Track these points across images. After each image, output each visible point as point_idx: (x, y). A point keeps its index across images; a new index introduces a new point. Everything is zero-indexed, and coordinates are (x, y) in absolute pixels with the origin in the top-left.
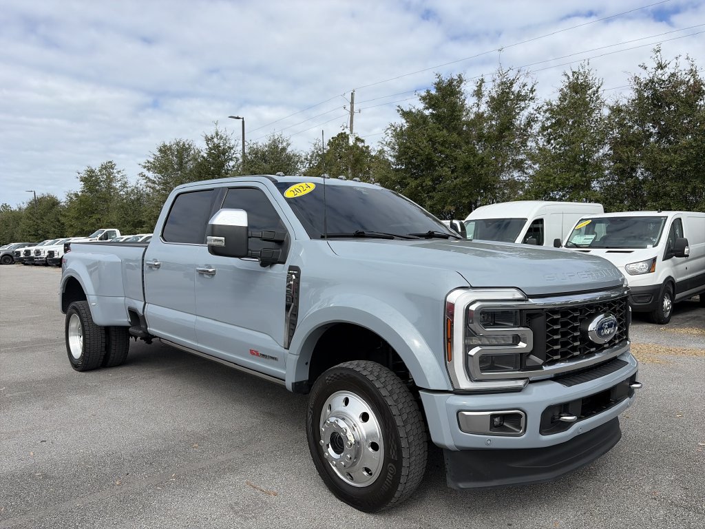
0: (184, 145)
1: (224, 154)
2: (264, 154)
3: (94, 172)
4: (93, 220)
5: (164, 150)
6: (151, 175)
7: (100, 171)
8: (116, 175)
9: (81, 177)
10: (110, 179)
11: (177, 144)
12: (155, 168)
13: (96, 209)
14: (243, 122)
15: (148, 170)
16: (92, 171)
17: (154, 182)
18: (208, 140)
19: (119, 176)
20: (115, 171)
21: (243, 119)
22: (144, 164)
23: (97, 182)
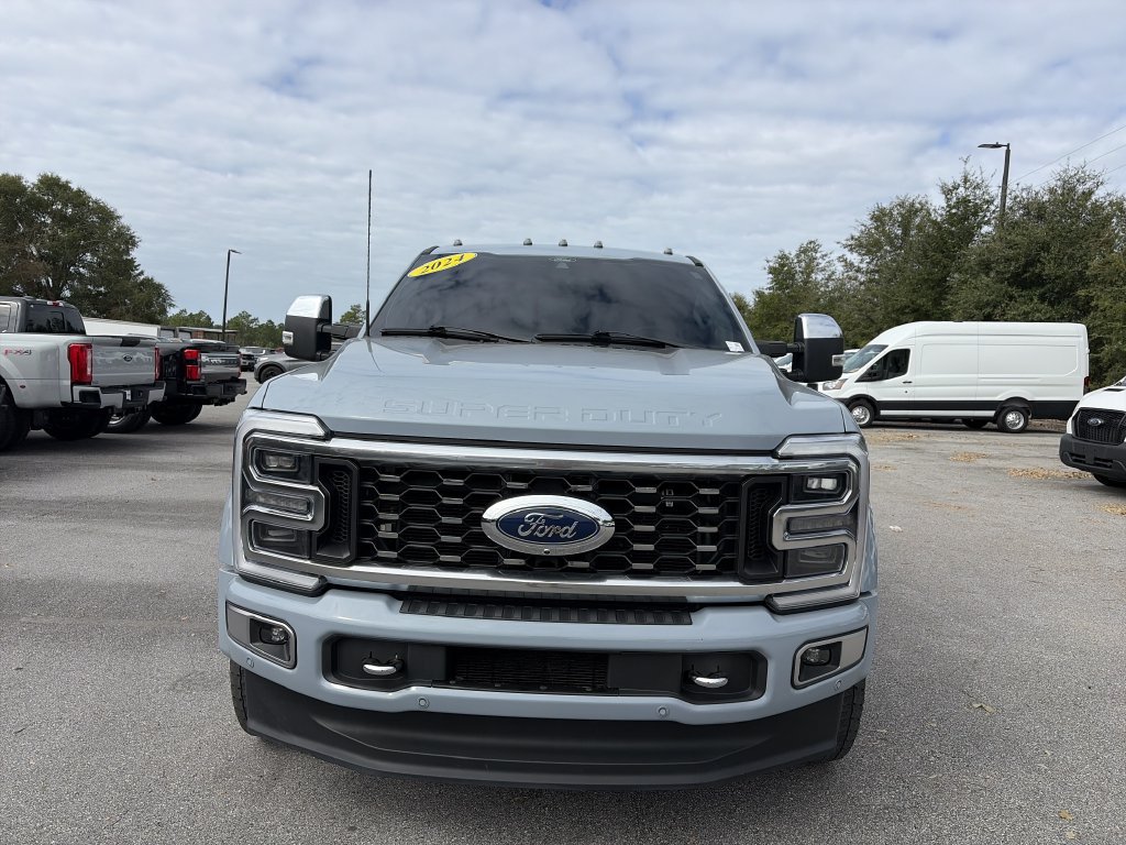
0: (912, 205)
1: (975, 214)
2: (1041, 207)
3: (788, 259)
4: (777, 331)
5: (880, 217)
6: (854, 258)
7: (798, 256)
8: (820, 261)
9: (770, 268)
10: (810, 269)
11: (901, 205)
12: (860, 246)
13: (784, 315)
14: (1008, 152)
15: (851, 250)
16: (783, 257)
17: (859, 270)
18: (947, 192)
19: (823, 264)
20: (818, 255)
21: (1008, 146)
22: (844, 242)
23: (791, 275)
